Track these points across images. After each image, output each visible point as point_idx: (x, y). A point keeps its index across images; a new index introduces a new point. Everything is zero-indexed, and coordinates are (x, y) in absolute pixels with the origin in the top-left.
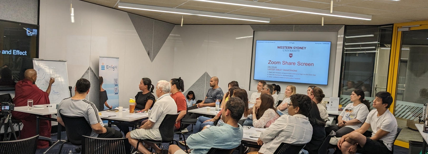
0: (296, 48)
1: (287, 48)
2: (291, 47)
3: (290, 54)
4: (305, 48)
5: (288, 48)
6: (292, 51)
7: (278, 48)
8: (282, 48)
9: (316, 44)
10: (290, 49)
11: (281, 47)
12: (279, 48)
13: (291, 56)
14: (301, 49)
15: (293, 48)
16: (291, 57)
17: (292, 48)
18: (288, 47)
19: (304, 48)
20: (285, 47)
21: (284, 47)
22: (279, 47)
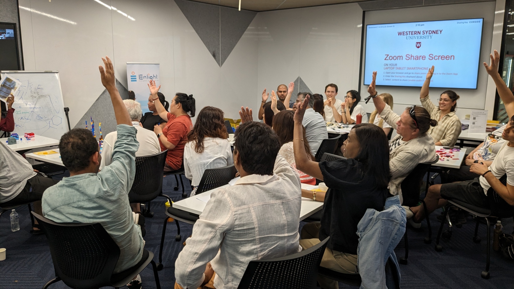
0: (427, 32)
1: (412, 33)
2: (418, 32)
3: (418, 43)
4: (441, 32)
5: (414, 34)
6: (420, 37)
7: (399, 35)
8: (405, 34)
9: (459, 24)
10: (417, 35)
11: (403, 33)
12: (401, 35)
13: (418, 45)
14: (435, 33)
15: (422, 33)
16: (418, 47)
17: (420, 34)
18: (414, 32)
19: (439, 31)
20: (410, 32)
21: (408, 33)
22: (400, 33)
